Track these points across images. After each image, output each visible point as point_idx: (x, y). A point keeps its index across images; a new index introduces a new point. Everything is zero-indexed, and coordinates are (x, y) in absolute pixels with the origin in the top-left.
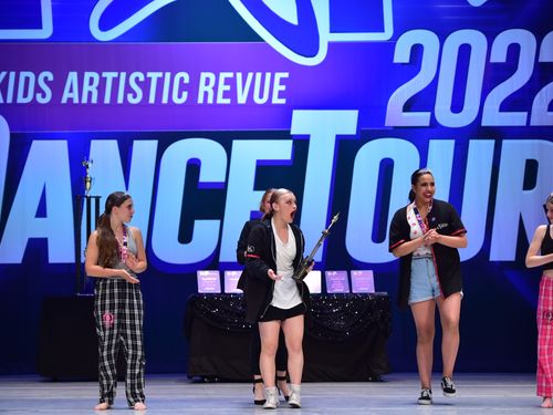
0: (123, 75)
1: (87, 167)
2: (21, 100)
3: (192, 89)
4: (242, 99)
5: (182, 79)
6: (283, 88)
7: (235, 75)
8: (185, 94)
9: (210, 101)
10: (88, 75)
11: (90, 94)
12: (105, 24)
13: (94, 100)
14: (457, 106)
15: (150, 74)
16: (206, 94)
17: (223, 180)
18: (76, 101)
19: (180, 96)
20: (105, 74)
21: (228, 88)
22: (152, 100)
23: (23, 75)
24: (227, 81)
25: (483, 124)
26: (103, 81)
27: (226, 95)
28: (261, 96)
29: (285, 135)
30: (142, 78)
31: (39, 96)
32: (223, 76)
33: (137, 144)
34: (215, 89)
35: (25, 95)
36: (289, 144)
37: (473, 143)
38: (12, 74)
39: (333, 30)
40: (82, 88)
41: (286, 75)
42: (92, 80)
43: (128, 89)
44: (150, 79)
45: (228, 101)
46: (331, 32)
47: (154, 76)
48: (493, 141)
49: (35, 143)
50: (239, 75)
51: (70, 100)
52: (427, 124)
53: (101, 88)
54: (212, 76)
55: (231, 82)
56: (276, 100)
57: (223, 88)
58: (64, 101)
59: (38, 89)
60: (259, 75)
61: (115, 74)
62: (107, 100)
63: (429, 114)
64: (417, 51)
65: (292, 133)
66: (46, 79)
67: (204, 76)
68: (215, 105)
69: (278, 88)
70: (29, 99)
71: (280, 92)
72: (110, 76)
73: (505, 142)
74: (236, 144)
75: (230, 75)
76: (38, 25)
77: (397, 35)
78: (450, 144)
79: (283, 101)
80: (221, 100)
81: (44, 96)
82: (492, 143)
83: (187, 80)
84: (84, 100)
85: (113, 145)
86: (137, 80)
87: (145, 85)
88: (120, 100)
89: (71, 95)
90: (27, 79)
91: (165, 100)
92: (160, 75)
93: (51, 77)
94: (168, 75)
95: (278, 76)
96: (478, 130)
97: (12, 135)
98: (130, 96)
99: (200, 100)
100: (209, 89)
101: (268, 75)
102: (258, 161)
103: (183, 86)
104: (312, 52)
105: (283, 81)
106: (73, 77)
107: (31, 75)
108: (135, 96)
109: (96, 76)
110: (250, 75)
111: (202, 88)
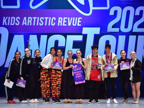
0: (38, 18)
1: (29, 42)
2: (11, 24)
3: (56, 21)
4: (69, 24)
5: (54, 19)
6: (80, 22)
7: (68, 18)
8: (54, 23)
9: (61, 25)
10: (29, 18)
11: (30, 23)
12: (34, 5)
13: (31, 24)
14: (126, 27)
15: (45, 18)
16: (60, 23)
17: (64, 46)
18: (26, 25)
19: (53, 24)
20: (33, 18)
21: (66, 21)
22: (46, 25)
23: (12, 18)
24: (66, 20)
25: (133, 31)
26: (33, 19)
27: (65, 23)
28: (74, 24)
29: (81, 34)
30: (43, 19)
31: (16, 23)
32: (64, 18)
33: (42, 36)
34: (62, 22)
35: (13, 23)
36: (82, 36)
37: (130, 37)
38: (9, 18)
39: (93, 6)
40: (27, 21)
41: (81, 18)
42: (30, 19)
43: (40, 22)
44: (45, 19)
45: (66, 25)
46: (93, 7)
47: (46, 18)
48: (136, 36)
49: (15, 36)
50: (69, 18)
51: (24, 24)
52: (118, 31)
53: (33, 21)
54: (62, 18)
55: (67, 20)
56: (78, 25)
57: (64, 21)
58: (23, 25)
59: (16, 21)
60: (74, 18)
61: (36, 18)
62: (34, 24)
63: (119, 29)
64: (116, 12)
65: (83, 33)
66: (18, 19)
67: (59, 18)
68: (62, 26)
69: (79, 21)
70: (14, 24)
71: (80, 23)
72: (35, 18)
73: (139, 36)
74: (68, 36)
75: (66, 18)
76: (16, 5)
77: (110, 8)
78: (124, 37)
79: (80, 25)
80: (64, 25)
81: (17, 23)
82: (135, 36)
83: (55, 19)
84: (28, 25)
85: (35, 36)
86: (42, 19)
87: (44, 21)
88: (37, 25)
89: (24, 23)
90: (13, 19)
91: (49, 25)
92: (48, 18)
93: (19, 18)
94: (50, 18)
95: (79, 18)
96: (131, 33)
97: (9, 33)
98: (40, 23)
99: (59, 25)
100: (61, 22)
101: (76, 18)
102: (74, 41)
103: (54, 21)
104: (88, 12)
105: (80, 20)
106: (25, 18)
107: (14, 18)
108: (41, 24)
109: (31, 18)
110: (72, 18)
111: (59, 21)
